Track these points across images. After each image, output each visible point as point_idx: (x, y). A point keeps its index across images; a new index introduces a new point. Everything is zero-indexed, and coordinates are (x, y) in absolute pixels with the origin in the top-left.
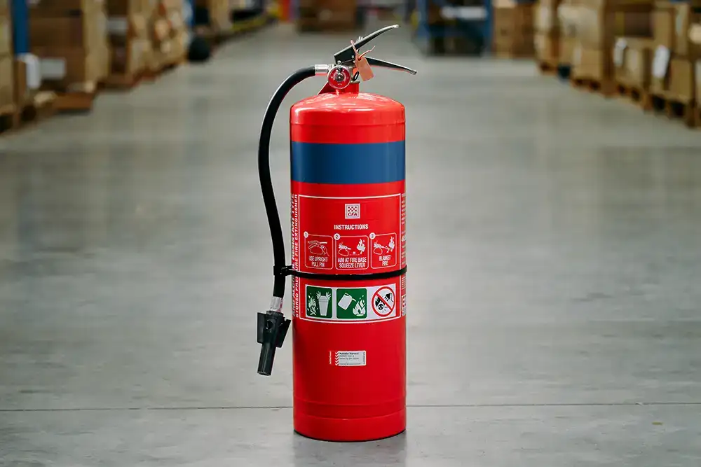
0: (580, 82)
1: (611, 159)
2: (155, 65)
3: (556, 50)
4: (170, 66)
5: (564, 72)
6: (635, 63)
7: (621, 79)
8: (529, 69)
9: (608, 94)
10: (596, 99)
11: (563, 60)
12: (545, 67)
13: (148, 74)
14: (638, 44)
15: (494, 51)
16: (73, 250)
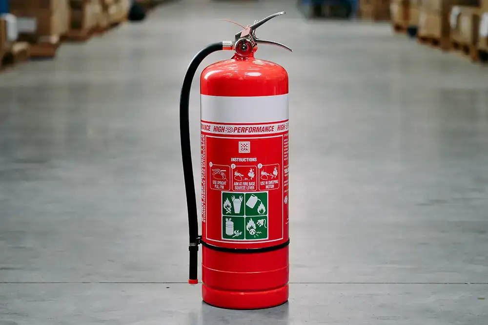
0: (424, 40)
1: (447, 98)
2: (104, 23)
3: (406, 15)
4: (115, 25)
5: (413, 32)
6: (466, 25)
7: (456, 38)
8: (385, 29)
9: (446, 49)
10: (437, 53)
11: (412, 22)
12: (398, 28)
13: (98, 30)
14: (469, 11)
15: (359, 15)
16: (41, 161)
